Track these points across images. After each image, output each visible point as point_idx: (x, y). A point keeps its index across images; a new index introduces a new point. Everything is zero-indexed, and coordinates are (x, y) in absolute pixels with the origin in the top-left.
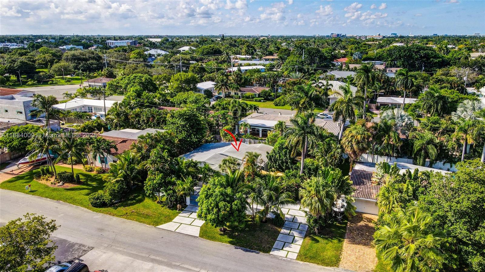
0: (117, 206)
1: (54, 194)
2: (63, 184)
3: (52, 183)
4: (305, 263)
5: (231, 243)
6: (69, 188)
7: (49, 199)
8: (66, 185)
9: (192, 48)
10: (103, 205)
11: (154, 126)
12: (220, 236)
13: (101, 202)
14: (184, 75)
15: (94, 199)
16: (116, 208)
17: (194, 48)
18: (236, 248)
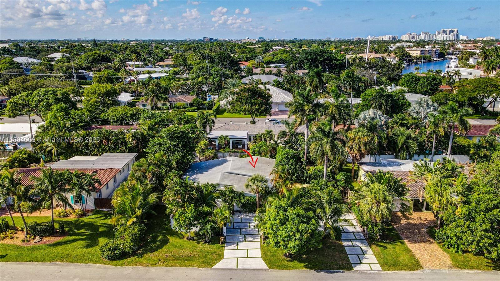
0: (140, 254)
1: (37, 253)
2: (41, 239)
3: (23, 241)
4: (393, 272)
5: (306, 267)
6: (53, 243)
7: (36, 263)
8: (46, 239)
9: (66, 54)
10: (123, 255)
11: (109, 150)
12: (289, 263)
13: (120, 253)
14: (102, 87)
15: (110, 250)
16: (141, 255)
17: (68, 55)
18: (318, 272)
